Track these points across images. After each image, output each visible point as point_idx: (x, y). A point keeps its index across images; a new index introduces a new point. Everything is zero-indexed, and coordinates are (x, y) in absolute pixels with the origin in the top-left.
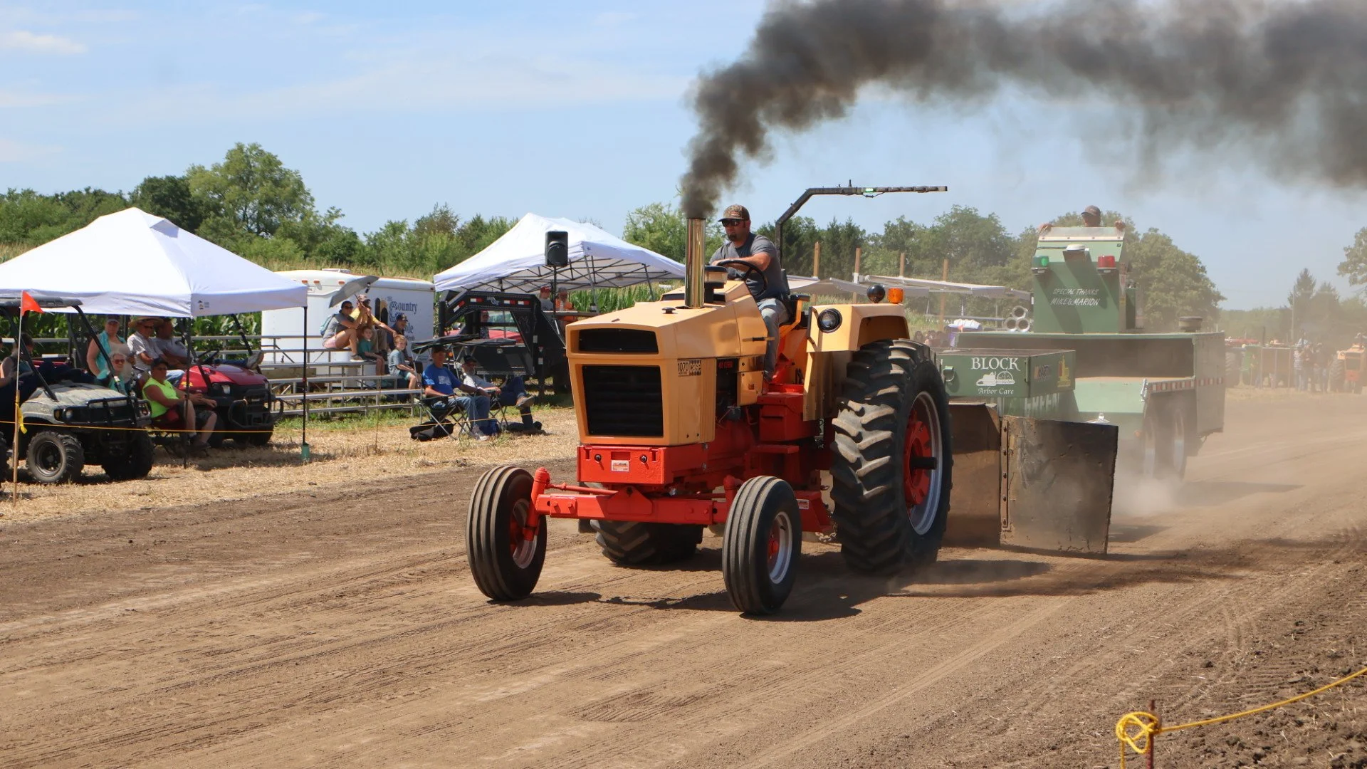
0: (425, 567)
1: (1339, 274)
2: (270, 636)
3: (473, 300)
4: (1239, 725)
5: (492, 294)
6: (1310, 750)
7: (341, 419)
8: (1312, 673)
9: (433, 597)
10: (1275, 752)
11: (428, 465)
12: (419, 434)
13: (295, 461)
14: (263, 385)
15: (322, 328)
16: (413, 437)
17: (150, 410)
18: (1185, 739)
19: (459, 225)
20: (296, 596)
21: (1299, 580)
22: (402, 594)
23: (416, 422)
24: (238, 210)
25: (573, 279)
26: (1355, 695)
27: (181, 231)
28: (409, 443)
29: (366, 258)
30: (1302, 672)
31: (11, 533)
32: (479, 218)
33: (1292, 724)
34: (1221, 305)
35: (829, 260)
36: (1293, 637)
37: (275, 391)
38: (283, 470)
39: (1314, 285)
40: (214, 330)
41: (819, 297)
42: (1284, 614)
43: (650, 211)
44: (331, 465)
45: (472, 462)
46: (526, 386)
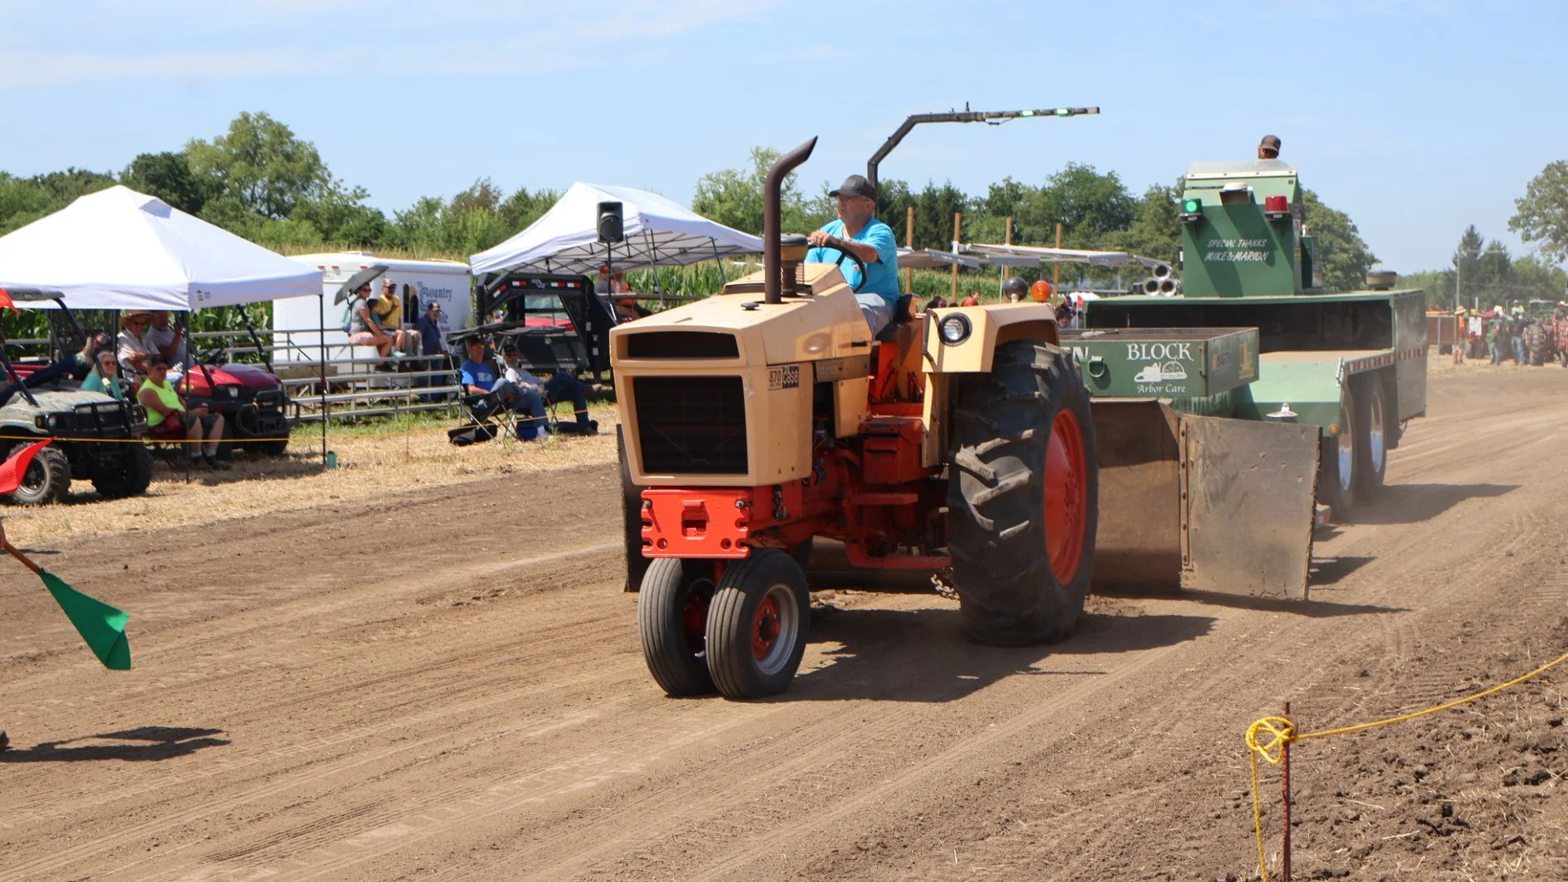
1: (1509, 230)
3: (516, 284)
4: (1398, 740)
5: (537, 276)
6: (1479, 766)
7: (367, 423)
8: (1482, 680)
10: (1440, 769)
11: (467, 472)
12: (459, 438)
13: (316, 470)
14: (276, 387)
16: (452, 442)
17: (147, 418)
18: (1336, 757)
19: (502, 201)
21: (1467, 575)
23: (455, 425)
24: (245, 189)
25: (630, 257)
26: (1531, 702)
28: (447, 448)
29: (395, 240)
30: (1470, 679)
32: (524, 191)
33: (1458, 737)
34: (1373, 267)
35: (926, 229)
36: (1460, 640)
37: (290, 393)
38: (301, 482)
39: (1481, 243)
40: (218, 325)
41: (915, 270)
42: (1450, 615)
43: (721, 177)
44: (355, 474)
45: (518, 468)
46: (581, 380)
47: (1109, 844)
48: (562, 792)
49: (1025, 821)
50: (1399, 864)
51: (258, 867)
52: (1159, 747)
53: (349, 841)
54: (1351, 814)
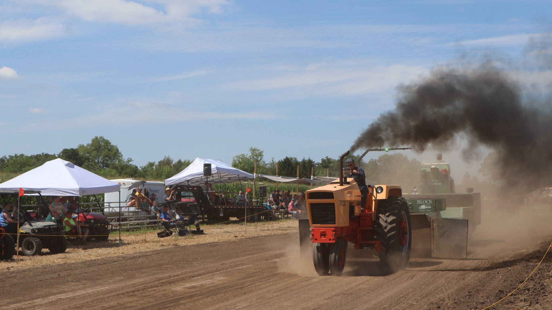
0: (163, 281)
1: (478, 173)
2: (109, 306)
3: (179, 188)
5: (185, 186)
7: (133, 231)
9: (166, 291)
11: (164, 246)
12: (160, 235)
13: (117, 245)
14: (105, 219)
15: (126, 199)
16: (158, 236)
17: (66, 229)
19: (173, 163)
20: (118, 292)
21: (469, 277)
22: (155, 290)
23: (159, 231)
24: (96, 159)
25: (213, 180)
27: (76, 166)
28: (157, 238)
29: (141, 175)
31: (16, 273)
32: (180, 160)
35: (303, 172)
36: (468, 297)
37: (110, 221)
38: (113, 249)
39: (470, 176)
40: (88, 201)
41: (299, 185)
42: (464, 289)
43: (240, 156)
44: (129, 247)
45: (179, 244)
46: (198, 218)
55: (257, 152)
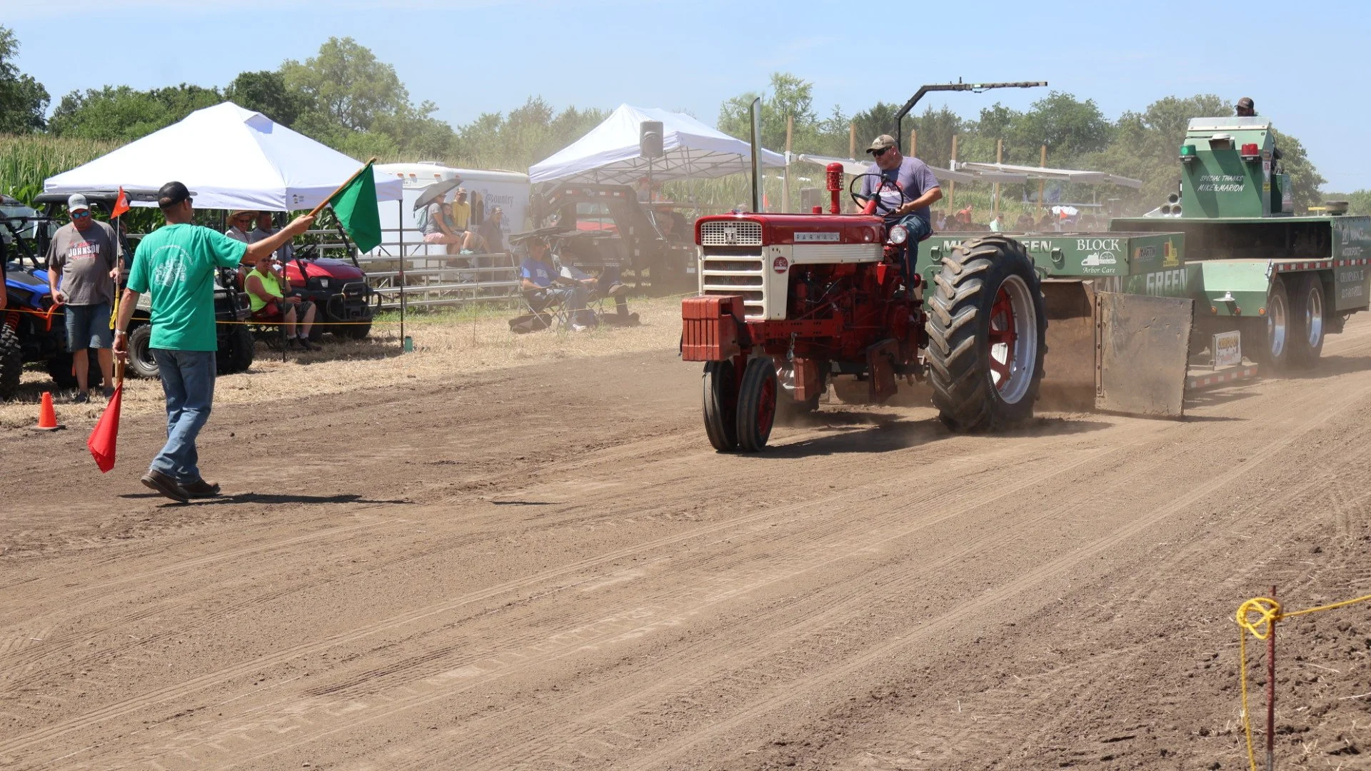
3: (569, 192)
4: (1350, 610)
5: (586, 186)
7: (438, 312)
11: (526, 357)
12: (518, 326)
13: (395, 352)
14: (361, 279)
16: (512, 330)
17: (251, 304)
18: (1295, 625)
19: (553, 117)
23: (515, 314)
24: (332, 105)
25: (668, 170)
27: (276, 125)
28: (508, 336)
29: (461, 152)
34: (1322, 188)
37: (373, 284)
38: (382, 363)
44: (429, 357)
45: (570, 354)
47: (1094, 698)
48: (613, 642)
49: (1020, 676)
50: (1354, 722)
51: (351, 701)
52: (1137, 612)
53: (428, 681)
54: (1310, 676)
55: (793, 87)
